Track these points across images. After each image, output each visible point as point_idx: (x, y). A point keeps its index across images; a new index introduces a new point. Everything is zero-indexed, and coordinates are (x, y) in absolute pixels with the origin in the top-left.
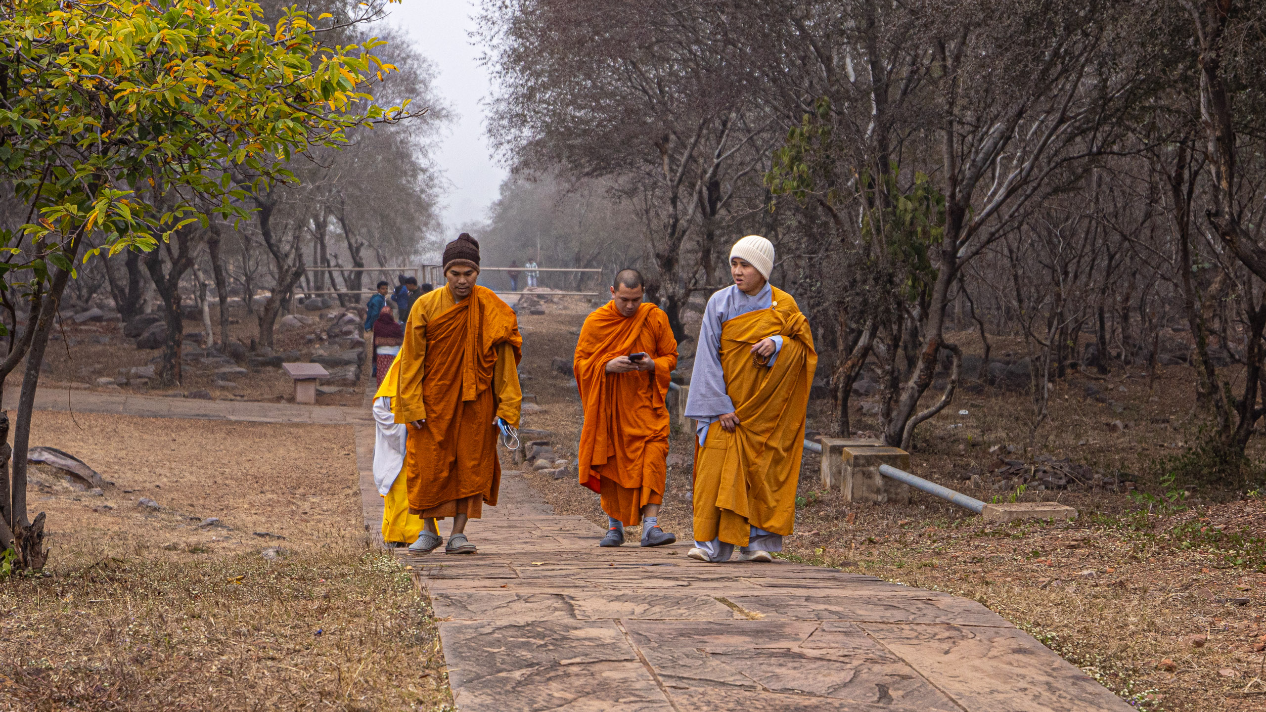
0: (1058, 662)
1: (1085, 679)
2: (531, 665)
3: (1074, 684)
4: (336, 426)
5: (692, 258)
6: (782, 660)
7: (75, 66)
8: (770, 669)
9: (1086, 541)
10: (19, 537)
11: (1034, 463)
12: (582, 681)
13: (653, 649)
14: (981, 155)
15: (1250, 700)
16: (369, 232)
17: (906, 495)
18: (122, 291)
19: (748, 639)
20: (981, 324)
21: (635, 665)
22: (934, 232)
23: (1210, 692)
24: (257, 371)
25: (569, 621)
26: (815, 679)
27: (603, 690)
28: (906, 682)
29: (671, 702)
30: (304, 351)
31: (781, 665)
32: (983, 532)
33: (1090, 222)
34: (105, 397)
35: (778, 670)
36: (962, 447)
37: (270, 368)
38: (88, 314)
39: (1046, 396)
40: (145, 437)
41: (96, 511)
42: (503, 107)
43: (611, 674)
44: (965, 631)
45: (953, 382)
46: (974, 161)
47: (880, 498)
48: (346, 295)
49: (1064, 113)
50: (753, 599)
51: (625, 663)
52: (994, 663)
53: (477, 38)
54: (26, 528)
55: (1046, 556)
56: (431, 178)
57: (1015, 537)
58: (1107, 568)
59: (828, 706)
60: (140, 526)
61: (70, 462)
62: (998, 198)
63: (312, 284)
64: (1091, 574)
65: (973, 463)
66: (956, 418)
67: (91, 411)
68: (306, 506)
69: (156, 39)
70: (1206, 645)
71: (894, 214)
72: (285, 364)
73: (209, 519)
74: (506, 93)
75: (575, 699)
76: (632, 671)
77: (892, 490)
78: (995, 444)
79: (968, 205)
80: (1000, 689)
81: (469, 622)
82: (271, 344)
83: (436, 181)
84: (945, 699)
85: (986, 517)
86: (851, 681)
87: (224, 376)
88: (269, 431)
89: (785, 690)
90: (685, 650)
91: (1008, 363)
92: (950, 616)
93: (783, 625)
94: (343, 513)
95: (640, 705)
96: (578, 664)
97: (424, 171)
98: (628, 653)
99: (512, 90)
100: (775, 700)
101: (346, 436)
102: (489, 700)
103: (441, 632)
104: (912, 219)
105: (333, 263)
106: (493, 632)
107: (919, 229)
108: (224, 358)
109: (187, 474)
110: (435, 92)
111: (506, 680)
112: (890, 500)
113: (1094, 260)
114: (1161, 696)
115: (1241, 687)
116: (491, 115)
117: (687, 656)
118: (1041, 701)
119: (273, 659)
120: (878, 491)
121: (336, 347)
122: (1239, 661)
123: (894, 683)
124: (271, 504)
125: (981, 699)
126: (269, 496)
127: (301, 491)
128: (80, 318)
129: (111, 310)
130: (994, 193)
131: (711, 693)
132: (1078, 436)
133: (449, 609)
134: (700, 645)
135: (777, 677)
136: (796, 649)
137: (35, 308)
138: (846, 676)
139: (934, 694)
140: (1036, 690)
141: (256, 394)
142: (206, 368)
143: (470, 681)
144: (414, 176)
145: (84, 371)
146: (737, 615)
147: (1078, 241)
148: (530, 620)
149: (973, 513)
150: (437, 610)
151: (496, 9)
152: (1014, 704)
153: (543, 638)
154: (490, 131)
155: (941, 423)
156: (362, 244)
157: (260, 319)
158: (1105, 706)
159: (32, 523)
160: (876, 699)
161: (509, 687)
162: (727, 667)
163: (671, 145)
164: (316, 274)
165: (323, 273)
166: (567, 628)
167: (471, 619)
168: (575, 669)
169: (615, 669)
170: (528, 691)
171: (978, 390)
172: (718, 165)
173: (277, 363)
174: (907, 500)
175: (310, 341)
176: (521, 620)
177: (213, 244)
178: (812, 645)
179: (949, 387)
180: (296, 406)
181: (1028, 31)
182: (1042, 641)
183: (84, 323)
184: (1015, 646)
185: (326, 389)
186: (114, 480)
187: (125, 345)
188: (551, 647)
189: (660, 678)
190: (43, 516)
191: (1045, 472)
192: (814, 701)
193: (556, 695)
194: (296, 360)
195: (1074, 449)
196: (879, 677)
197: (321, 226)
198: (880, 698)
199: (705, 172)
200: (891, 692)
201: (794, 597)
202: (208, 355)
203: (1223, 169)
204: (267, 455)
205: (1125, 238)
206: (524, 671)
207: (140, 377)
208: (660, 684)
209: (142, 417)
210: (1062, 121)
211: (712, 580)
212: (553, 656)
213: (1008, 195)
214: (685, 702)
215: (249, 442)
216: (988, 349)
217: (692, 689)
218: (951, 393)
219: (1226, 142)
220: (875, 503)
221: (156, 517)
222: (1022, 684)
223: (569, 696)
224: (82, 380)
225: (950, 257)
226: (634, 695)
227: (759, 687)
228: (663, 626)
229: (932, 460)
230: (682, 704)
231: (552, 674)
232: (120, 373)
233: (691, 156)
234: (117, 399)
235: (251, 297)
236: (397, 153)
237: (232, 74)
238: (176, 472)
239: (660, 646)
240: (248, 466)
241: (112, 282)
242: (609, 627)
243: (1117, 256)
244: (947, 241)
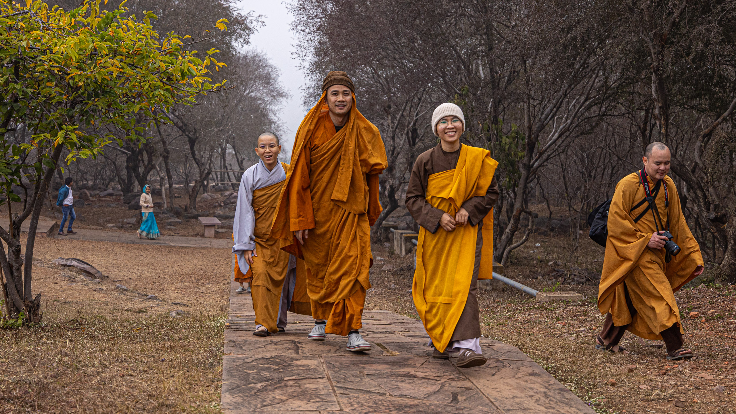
0: (553, 380)
1: (565, 390)
2: (268, 380)
3: (559, 393)
4: (223, 249)
5: (402, 167)
6: (403, 379)
7: (50, 61)
8: (396, 383)
9: (584, 313)
10: (27, 306)
11: (569, 271)
12: (293, 389)
13: (336, 372)
14: (544, 116)
15: (654, 403)
16: (249, 153)
17: (502, 287)
18: (124, 181)
19: (388, 366)
20: (547, 201)
21: (324, 380)
22: (520, 154)
23: (633, 398)
24: (188, 221)
25: (294, 355)
26: (419, 389)
27: (303, 395)
28: (468, 392)
29: (338, 402)
30: (211, 212)
31: (402, 381)
32: (533, 307)
33: (602, 150)
34: (110, 234)
35: (400, 384)
36: (535, 262)
37: (194, 220)
38: (106, 192)
39: (578, 237)
40: (127, 253)
41: (95, 291)
42: (311, 91)
43: (310, 386)
44: (506, 363)
45: (529, 230)
46: (540, 118)
47: (488, 288)
48: (235, 184)
49: (588, 95)
50: (396, 344)
51: (319, 380)
52: (518, 381)
53: (296, 56)
54: (31, 302)
55: (563, 320)
56: (278, 127)
57: (550, 310)
58: (593, 327)
59: (423, 405)
60: (116, 299)
61: (86, 266)
62: (554, 138)
63: (219, 179)
64: (584, 330)
65: (539, 270)
66: (533, 247)
67: (102, 240)
68: (204, 289)
69: (90, 47)
70: (635, 371)
71: (500, 145)
72: (199, 218)
73: (150, 295)
74: (313, 84)
75: (287, 400)
76: (321, 385)
77: (494, 284)
78: (551, 261)
79: (537, 140)
80: (518, 396)
81: (241, 356)
82: (195, 208)
83: (280, 128)
84: (488, 401)
85: (538, 299)
86: (438, 391)
87: (170, 224)
88: (190, 251)
89: (401, 396)
90: (352, 372)
91: (561, 220)
92: (499, 354)
93: (409, 359)
94: (221, 292)
95: (321, 403)
96: (293, 380)
97: (274, 123)
98: (322, 374)
99: (316, 82)
100: (395, 401)
101: (228, 254)
102: (240, 400)
103: (224, 362)
104: (510, 147)
105: (229, 168)
106: (252, 361)
107: (513, 153)
108: (171, 214)
109: (146, 273)
110: (280, 83)
111: (252, 388)
112: (493, 289)
113: (604, 169)
114: (606, 400)
115: (650, 395)
116: (305, 95)
117: (353, 376)
118: (540, 403)
119: (131, 375)
120: (487, 285)
121: (227, 209)
122: (651, 380)
123: (462, 392)
124: (186, 288)
125: (507, 401)
126: (185, 284)
127: (202, 281)
128: (103, 194)
129: (118, 190)
130: (553, 136)
131: (361, 397)
132: (594, 257)
133: (232, 349)
134: (361, 370)
135: (399, 388)
136: (412, 373)
137: (37, 188)
138: (436, 388)
139: (482, 398)
140: (538, 396)
141: (186, 232)
142: (162, 219)
143: (233, 389)
144: (270, 125)
145: (101, 221)
146: (385, 353)
147: (596, 160)
148: (273, 355)
149: (532, 296)
150: (225, 349)
151: (305, 41)
152: (525, 405)
153: (278, 366)
154: (305, 103)
155: (526, 250)
156: (244, 159)
157: (190, 195)
158: (575, 406)
159: (34, 298)
160: (450, 401)
161: (253, 393)
162: (373, 382)
163: (392, 109)
164: (221, 173)
165: (224, 173)
166: (293, 359)
167: (243, 354)
168: (291, 383)
169: (313, 383)
170: (262, 395)
171: (545, 234)
172: (417, 120)
173: (196, 217)
174: (501, 290)
175: (215, 207)
176: (268, 355)
177: (166, 158)
178: (422, 370)
179: (527, 232)
180: (204, 239)
181: (565, 52)
182: (546, 369)
183: (104, 197)
184: (530, 371)
185: (220, 230)
186: (109, 275)
187: (123, 208)
188: (281, 370)
189: (336, 388)
190: (40, 295)
191: (575, 275)
192: (416, 402)
193: (277, 397)
194: (207, 216)
195: (591, 263)
196: (454, 389)
197: (224, 150)
198: (452, 401)
199: (410, 123)
200: (459, 398)
201: (418, 343)
202: (163, 213)
203: (663, 123)
204: (187, 263)
205: (620, 159)
206: (263, 384)
207: (129, 224)
208: (334, 391)
209: (127, 243)
210: (586, 100)
211: (381, 333)
212: (281, 375)
213: (560, 136)
214: (346, 402)
215: (179, 257)
216: (551, 213)
217: (351, 394)
218: (528, 235)
219: (665, 109)
220: (485, 290)
221: (125, 294)
222: (531, 393)
223: (284, 398)
224: (100, 225)
225: (528, 167)
226: (321, 398)
227: (388, 394)
228: (343, 359)
229: (519, 268)
230: (344, 403)
231: (278, 385)
232: (119, 222)
233: (402, 115)
234: (115, 234)
235: (188, 184)
236: (261, 114)
237: (134, 66)
238: (141, 271)
239: (340, 370)
240: (177, 268)
241: (119, 177)
242: (315, 360)
243: (616, 168)
244: (526, 159)
